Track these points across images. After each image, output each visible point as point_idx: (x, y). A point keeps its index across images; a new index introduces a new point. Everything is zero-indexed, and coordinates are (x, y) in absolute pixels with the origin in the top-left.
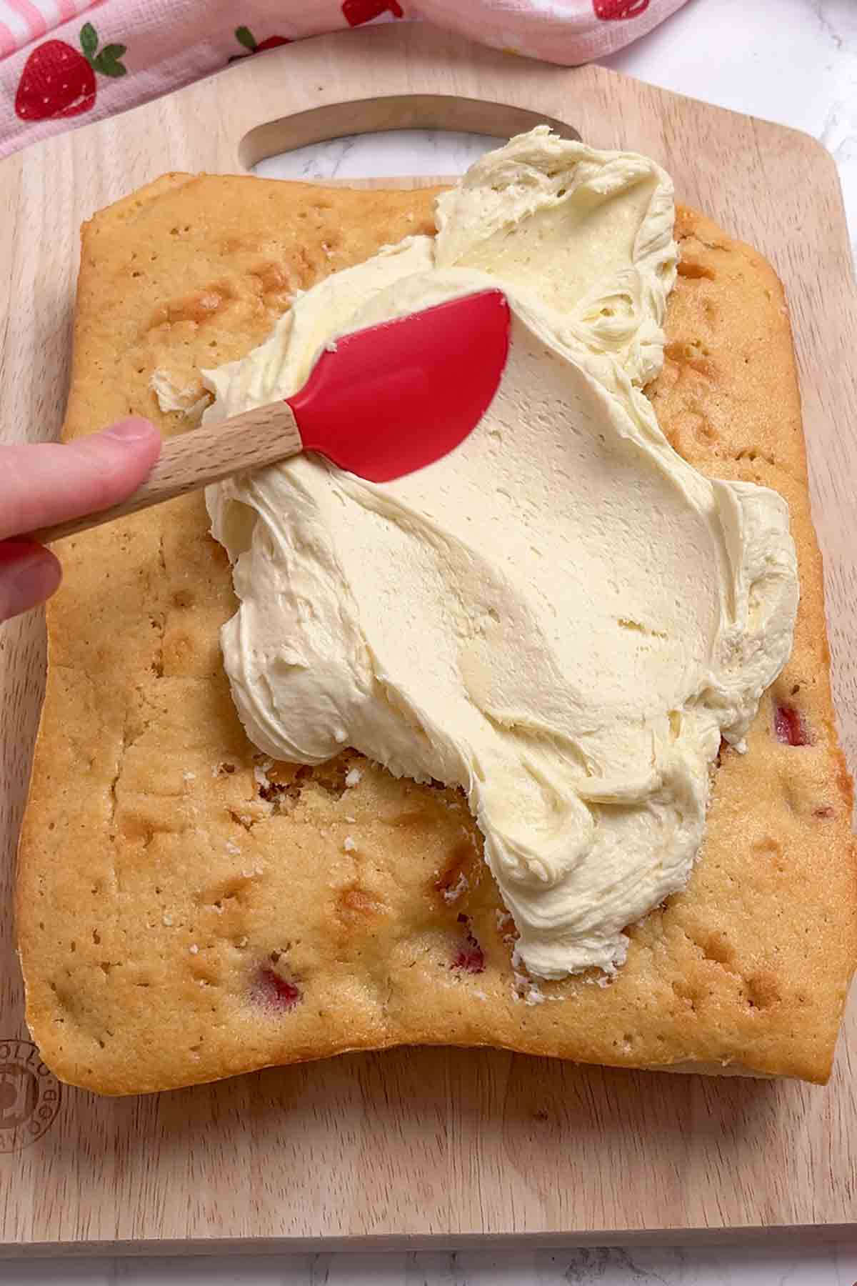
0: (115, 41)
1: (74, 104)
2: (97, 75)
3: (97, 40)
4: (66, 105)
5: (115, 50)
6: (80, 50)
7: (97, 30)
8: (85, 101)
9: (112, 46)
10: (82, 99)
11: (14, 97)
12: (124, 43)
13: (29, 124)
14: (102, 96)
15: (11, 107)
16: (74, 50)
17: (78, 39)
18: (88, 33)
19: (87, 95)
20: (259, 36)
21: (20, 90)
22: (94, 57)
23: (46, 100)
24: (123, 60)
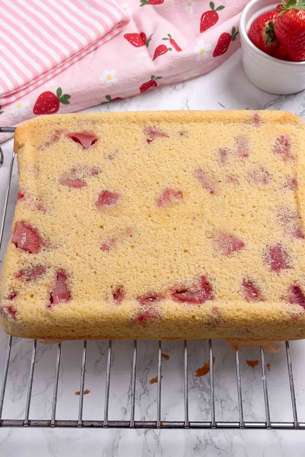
0: (67, 94)
1: (52, 110)
2: (60, 103)
3: (62, 93)
4: (49, 110)
5: (67, 97)
6: (56, 95)
7: (62, 89)
8: (55, 110)
9: (66, 95)
10: (54, 109)
11: (33, 107)
12: (70, 95)
13: (37, 115)
14: (60, 109)
15: (32, 110)
16: (54, 95)
17: (56, 92)
18: (59, 90)
19: (56, 107)
20: (113, 98)
21: (35, 105)
22: (60, 97)
23: (43, 109)
24: (69, 100)
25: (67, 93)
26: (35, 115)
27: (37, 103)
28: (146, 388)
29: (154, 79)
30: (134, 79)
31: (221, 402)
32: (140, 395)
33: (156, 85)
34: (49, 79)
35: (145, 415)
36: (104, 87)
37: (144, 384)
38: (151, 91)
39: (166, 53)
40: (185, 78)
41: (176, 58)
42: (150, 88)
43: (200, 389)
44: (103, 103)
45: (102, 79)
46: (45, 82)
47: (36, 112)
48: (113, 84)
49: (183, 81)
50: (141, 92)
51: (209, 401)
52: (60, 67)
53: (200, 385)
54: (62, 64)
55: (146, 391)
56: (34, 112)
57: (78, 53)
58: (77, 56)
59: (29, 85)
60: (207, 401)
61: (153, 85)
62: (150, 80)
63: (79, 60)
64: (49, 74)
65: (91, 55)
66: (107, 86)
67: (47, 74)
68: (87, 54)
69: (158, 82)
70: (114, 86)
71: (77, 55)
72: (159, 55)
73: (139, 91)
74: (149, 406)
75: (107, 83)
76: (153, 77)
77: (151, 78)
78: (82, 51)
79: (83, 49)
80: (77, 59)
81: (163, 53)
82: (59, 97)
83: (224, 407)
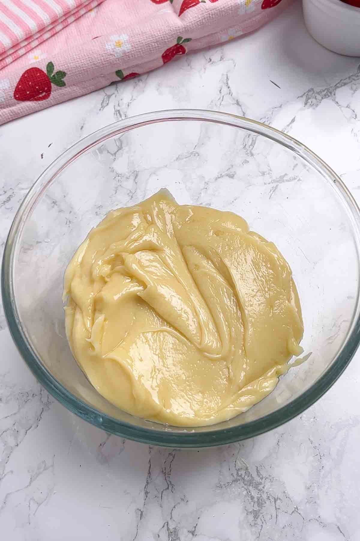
1: (41, 96)
2: (53, 85)
3: (53, 69)
4: (37, 95)
5: (62, 74)
7: (54, 64)
8: (45, 95)
9: (60, 72)
11: (14, 90)
12: (66, 71)
13: (19, 102)
14: (53, 94)
15: (12, 94)
16: (43, 72)
17: (45, 67)
18: (50, 66)
19: (46, 92)
20: (125, 73)
21: (17, 87)
22: (52, 76)
23: (28, 93)
24: (65, 79)
25: (61, 69)
26: (16, 101)
27: (19, 84)
28: (170, 482)
29: (181, 42)
30: (153, 44)
31: (275, 501)
32: (162, 492)
33: (184, 52)
34: (34, 47)
35: (169, 519)
36: (112, 58)
37: (167, 475)
38: (177, 60)
39: (198, 5)
40: (224, 38)
41: (212, 11)
42: (176, 56)
43: (246, 483)
44: (113, 83)
45: (109, 47)
46: (28, 52)
47: (18, 97)
48: (124, 53)
49: (221, 44)
50: (165, 63)
51: (258, 500)
52: (49, 31)
53: (246, 477)
54: (52, 26)
55: (170, 486)
56: (15, 96)
57: (74, 11)
58: (74, 14)
59: (6, 55)
60: (256, 500)
61: (180, 52)
62: (176, 43)
63: (76, 20)
64: (34, 40)
65: (93, 14)
66: (116, 55)
67: (30, 41)
68: (86, 13)
69: (187, 47)
70: (126, 56)
71: (72, 13)
72: (188, 8)
73: (161, 62)
74: (174, 507)
75: (117, 53)
76: (179, 38)
77: (177, 40)
78: (81, 7)
79: (81, 5)
80: (72, 19)
81: (193, 6)
82: (50, 75)
83: (279, 509)
